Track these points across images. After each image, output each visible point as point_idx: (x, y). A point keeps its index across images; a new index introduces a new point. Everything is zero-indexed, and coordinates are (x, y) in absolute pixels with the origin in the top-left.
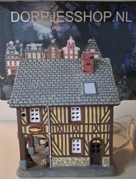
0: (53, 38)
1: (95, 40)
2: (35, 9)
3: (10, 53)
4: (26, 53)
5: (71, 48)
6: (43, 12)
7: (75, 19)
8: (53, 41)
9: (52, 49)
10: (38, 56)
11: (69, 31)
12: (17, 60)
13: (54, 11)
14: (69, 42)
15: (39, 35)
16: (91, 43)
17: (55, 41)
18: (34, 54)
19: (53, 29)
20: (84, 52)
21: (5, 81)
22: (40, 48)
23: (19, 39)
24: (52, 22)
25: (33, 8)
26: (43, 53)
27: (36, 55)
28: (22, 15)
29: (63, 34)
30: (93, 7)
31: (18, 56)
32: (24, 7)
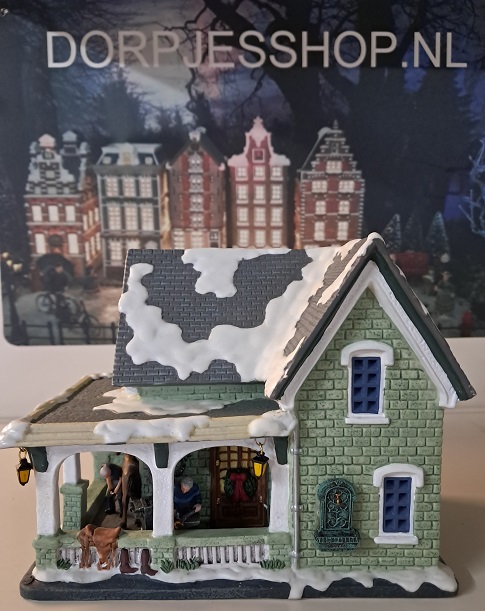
0: (194, 124)
1: (340, 132)
2: (131, 22)
3: (42, 177)
4: (99, 178)
5: (261, 158)
6: (158, 33)
7: (272, 58)
8: (195, 135)
9: (193, 162)
10: (142, 186)
11: (250, 98)
12: (69, 201)
13: (198, 30)
14: (251, 138)
15: (146, 114)
16: (327, 139)
17: (202, 135)
18: (129, 181)
19: (194, 93)
20: (303, 173)
21: (26, 276)
22: (149, 161)
23: (74, 127)
24: (192, 70)
25: (124, 20)
26: (162, 178)
27: (137, 183)
28: (87, 45)
29: (229, 111)
30: (334, 17)
31: (73, 187)
32: (91, 16)
